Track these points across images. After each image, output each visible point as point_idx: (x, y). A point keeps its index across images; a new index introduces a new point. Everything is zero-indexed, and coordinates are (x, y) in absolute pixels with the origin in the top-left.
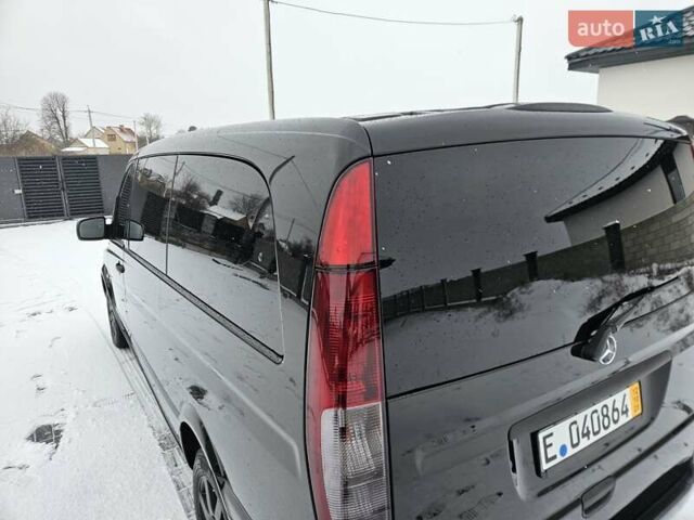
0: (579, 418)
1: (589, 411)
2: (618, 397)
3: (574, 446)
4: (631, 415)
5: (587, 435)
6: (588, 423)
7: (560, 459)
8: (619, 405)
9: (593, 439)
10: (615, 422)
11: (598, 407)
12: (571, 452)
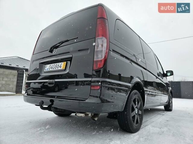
0: (52, 65)
1: (54, 64)
2: (60, 64)
3: (49, 69)
4: (62, 68)
5: (52, 68)
6: (53, 66)
7: (46, 70)
8: (60, 65)
9: (52, 69)
10: (58, 68)
11: (56, 64)
12: (48, 70)
